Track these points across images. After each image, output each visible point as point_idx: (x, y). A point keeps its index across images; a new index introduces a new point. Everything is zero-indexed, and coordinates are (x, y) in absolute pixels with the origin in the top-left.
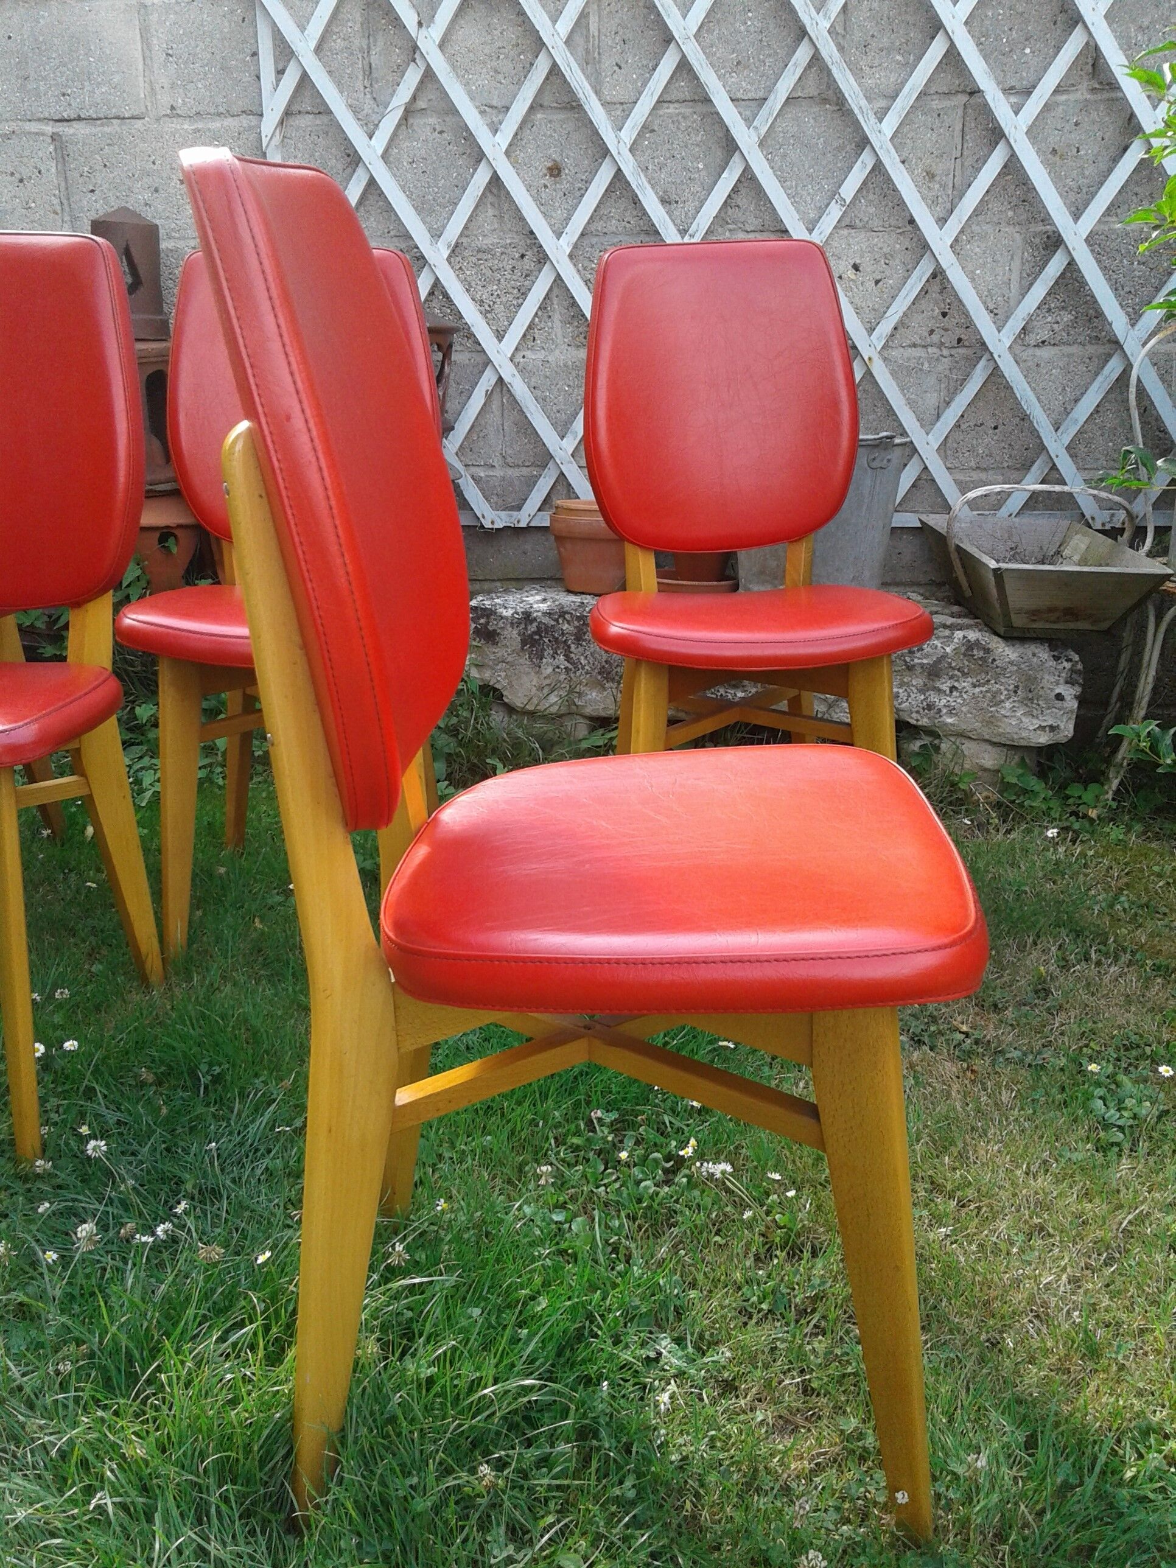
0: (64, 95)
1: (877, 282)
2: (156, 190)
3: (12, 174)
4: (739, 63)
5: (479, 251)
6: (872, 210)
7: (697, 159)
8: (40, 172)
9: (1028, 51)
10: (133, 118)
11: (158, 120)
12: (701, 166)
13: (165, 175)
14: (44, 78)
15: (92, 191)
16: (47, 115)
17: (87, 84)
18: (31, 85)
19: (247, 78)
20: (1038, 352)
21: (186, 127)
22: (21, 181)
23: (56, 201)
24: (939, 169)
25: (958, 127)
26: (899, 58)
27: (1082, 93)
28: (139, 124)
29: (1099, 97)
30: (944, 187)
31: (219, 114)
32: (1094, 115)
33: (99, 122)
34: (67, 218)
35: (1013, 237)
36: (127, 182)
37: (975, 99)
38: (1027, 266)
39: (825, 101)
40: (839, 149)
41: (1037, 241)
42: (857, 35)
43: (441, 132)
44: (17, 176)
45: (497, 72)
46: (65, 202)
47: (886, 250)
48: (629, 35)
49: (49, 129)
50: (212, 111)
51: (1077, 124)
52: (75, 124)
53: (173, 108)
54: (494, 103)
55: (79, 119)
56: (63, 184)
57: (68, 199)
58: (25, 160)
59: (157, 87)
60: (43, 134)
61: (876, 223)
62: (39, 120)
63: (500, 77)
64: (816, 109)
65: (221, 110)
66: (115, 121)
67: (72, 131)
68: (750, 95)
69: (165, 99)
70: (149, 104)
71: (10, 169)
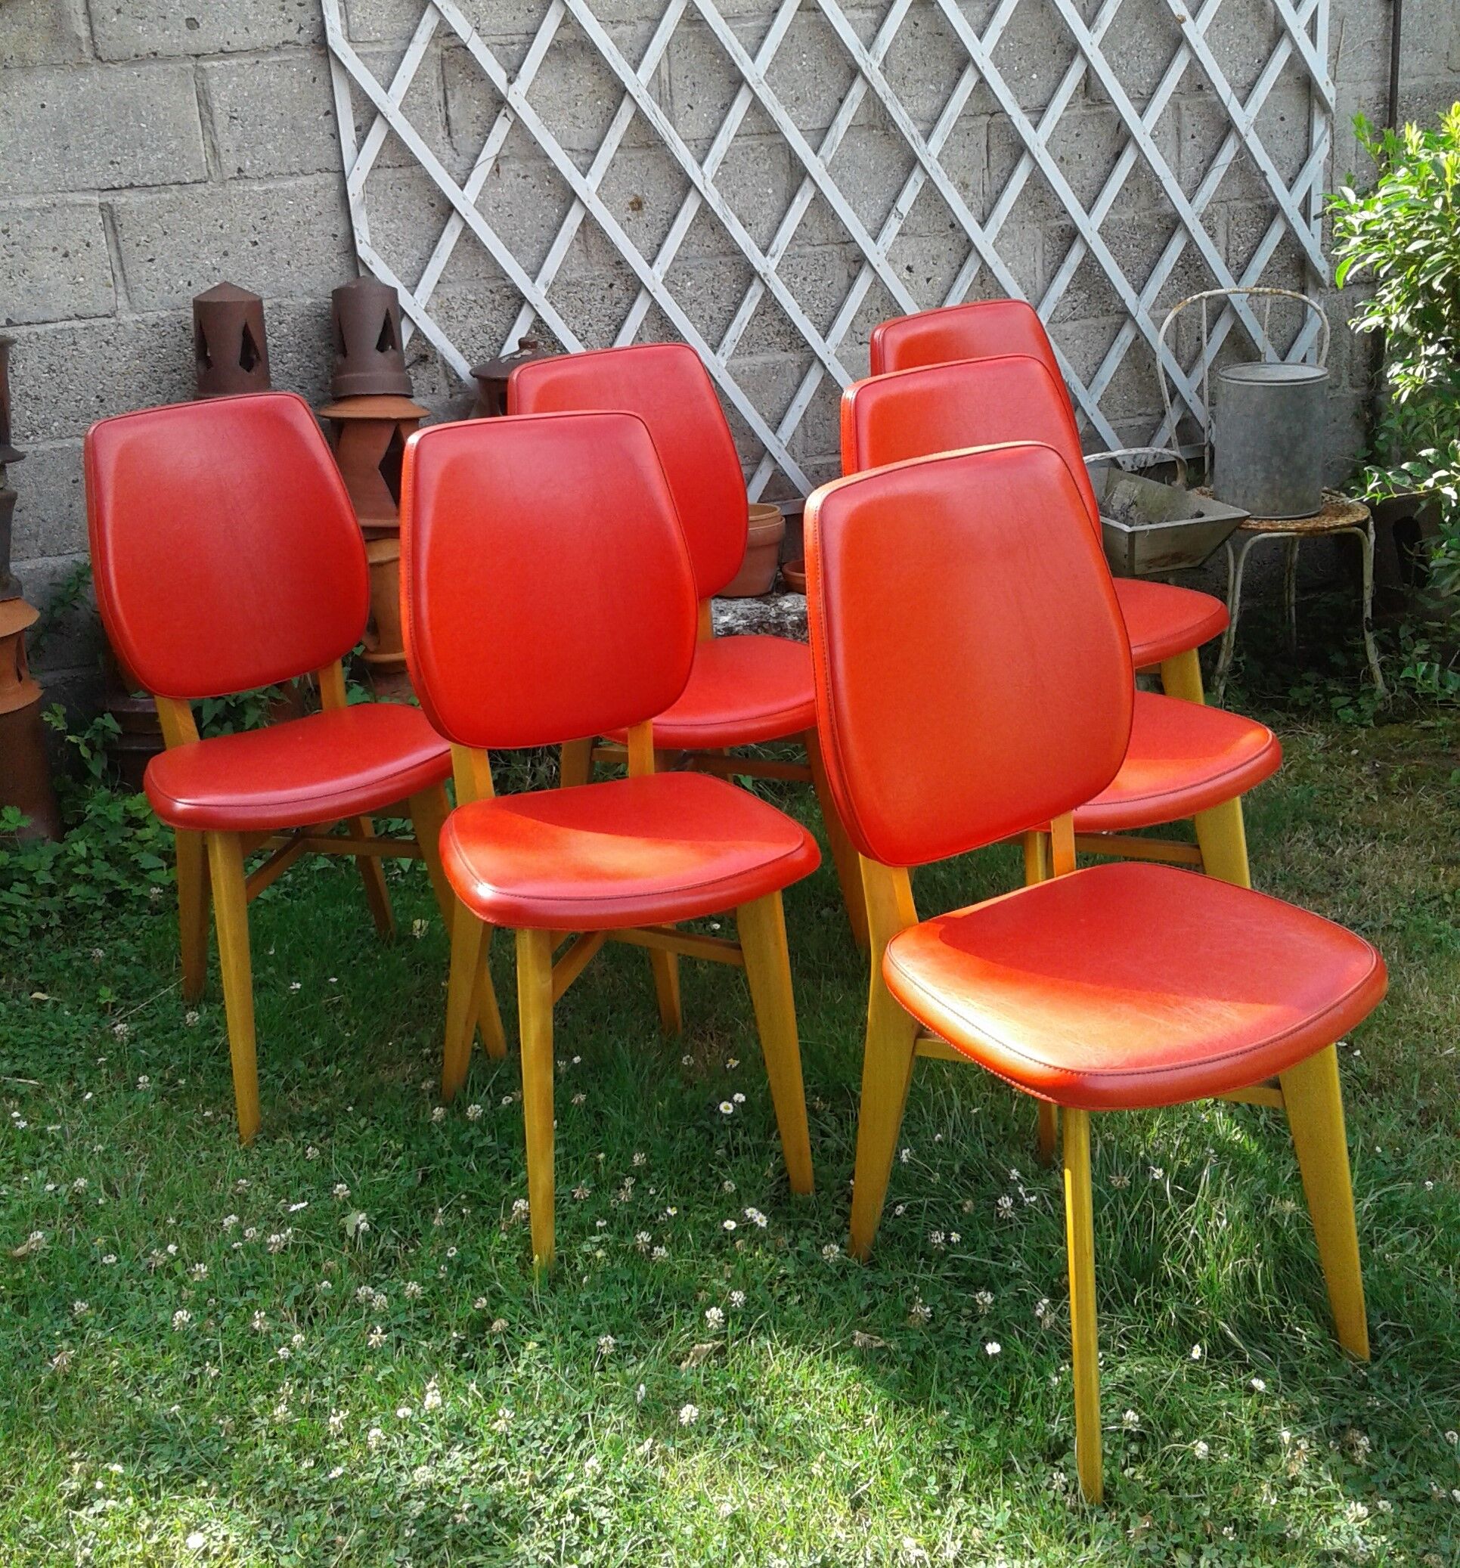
0: (112, 163)
1: (928, 280)
2: (226, 254)
3: (54, 249)
4: (797, 99)
5: (568, 284)
6: (919, 218)
7: (766, 185)
8: (88, 245)
9: (1034, 76)
10: (195, 182)
11: (223, 183)
12: (770, 191)
13: (234, 238)
14: (89, 147)
15: (151, 260)
16: (93, 185)
17: (139, 150)
18: (75, 155)
19: (322, 137)
20: (1062, 327)
21: (255, 188)
22: (66, 255)
23: (109, 274)
24: (972, 179)
25: (984, 144)
26: (932, 87)
27: (1079, 110)
28: (200, 188)
29: (1093, 111)
30: (975, 194)
31: (291, 174)
32: (1090, 126)
33: (155, 189)
34: (121, 289)
35: (1034, 233)
36: (192, 247)
37: (997, 118)
38: (1048, 257)
39: (873, 127)
40: (889, 167)
41: (1054, 234)
42: (896, 71)
43: (525, 177)
44: (61, 251)
45: (574, 117)
46: (118, 274)
47: (934, 252)
48: (697, 79)
49: (96, 199)
50: (284, 170)
51: (1077, 135)
52: (126, 192)
53: (240, 170)
54: (575, 147)
55: (132, 186)
56: (114, 255)
57: (122, 269)
58: (70, 233)
59: (222, 151)
60: (90, 205)
61: (923, 230)
62: (84, 190)
63: (579, 122)
64: (864, 135)
65: (294, 169)
66: (174, 187)
67: (123, 200)
68: (809, 127)
69: (231, 163)
70: (211, 168)
71: (52, 243)
